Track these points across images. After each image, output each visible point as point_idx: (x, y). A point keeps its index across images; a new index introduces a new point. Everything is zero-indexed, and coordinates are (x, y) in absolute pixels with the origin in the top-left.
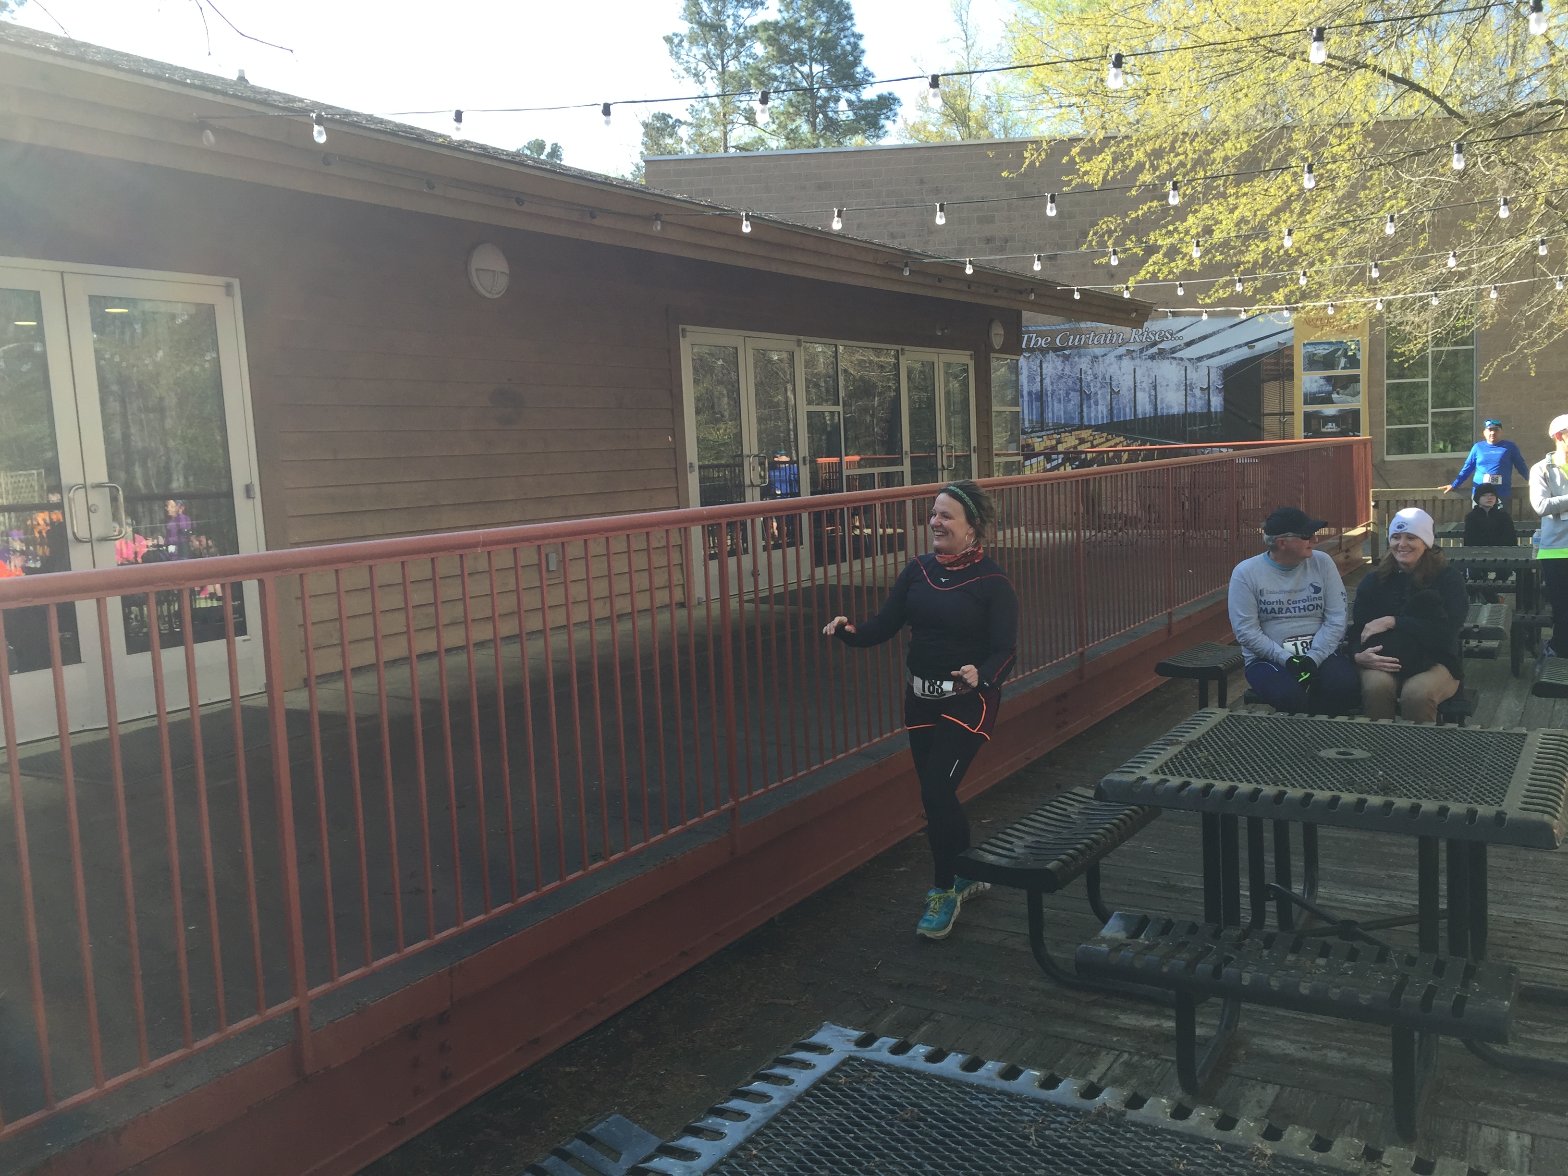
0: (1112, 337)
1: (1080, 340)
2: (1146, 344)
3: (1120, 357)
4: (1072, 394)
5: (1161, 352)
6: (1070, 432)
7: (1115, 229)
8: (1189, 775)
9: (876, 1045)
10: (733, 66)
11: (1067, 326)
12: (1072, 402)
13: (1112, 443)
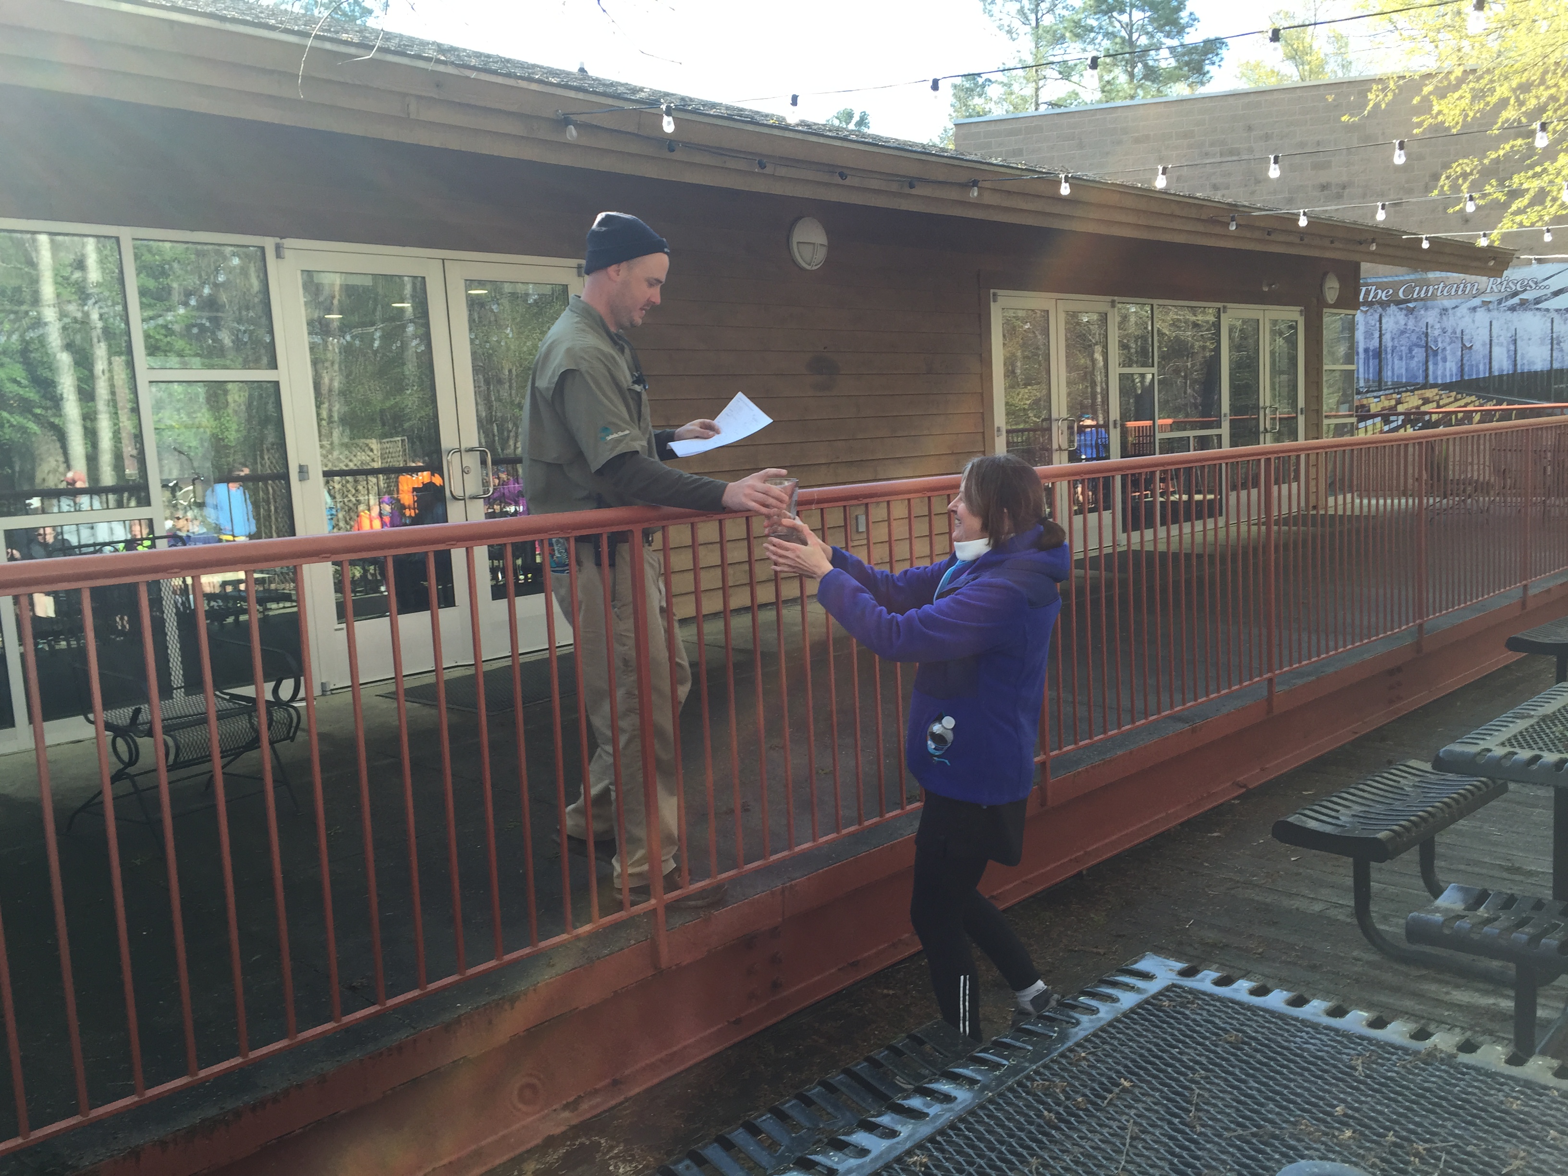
0: (1465, 287)
1: (1427, 292)
2: (1506, 294)
3: (1474, 309)
4: (1416, 350)
5: (1523, 303)
6: (1412, 391)
7: (1472, 171)
8: (1540, 749)
9: (1199, 976)
10: (1048, 20)
11: (1412, 277)
12: (1416, 359)
13: (1462, 403)
